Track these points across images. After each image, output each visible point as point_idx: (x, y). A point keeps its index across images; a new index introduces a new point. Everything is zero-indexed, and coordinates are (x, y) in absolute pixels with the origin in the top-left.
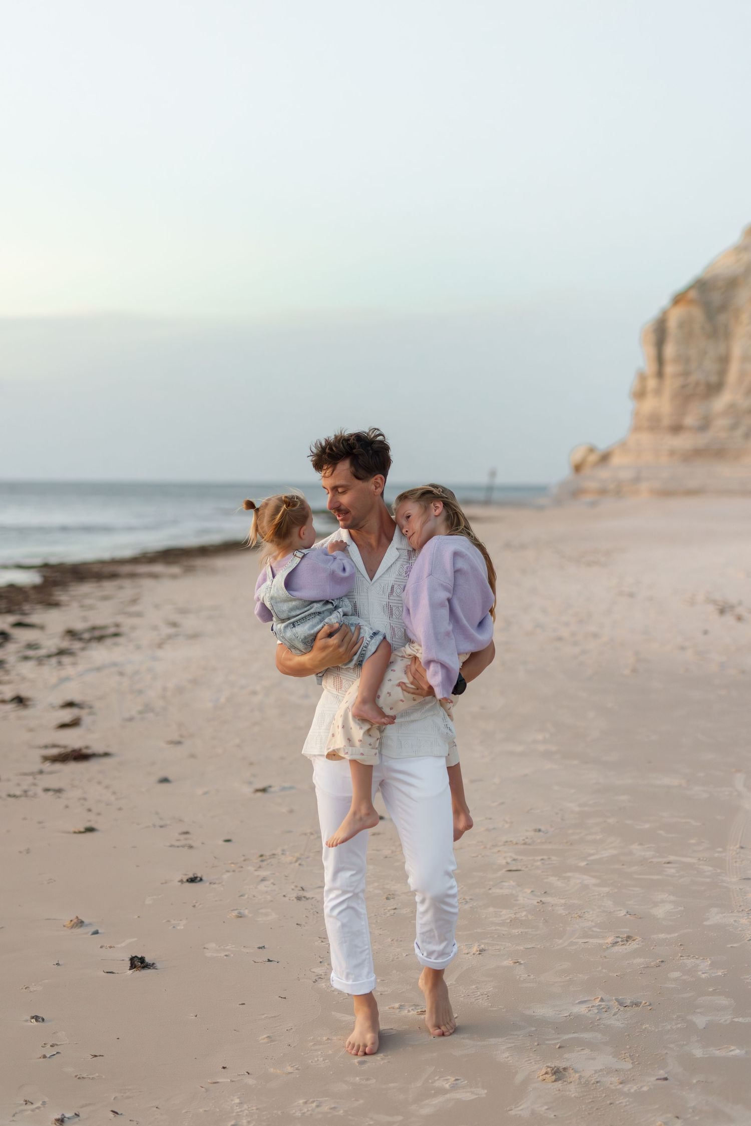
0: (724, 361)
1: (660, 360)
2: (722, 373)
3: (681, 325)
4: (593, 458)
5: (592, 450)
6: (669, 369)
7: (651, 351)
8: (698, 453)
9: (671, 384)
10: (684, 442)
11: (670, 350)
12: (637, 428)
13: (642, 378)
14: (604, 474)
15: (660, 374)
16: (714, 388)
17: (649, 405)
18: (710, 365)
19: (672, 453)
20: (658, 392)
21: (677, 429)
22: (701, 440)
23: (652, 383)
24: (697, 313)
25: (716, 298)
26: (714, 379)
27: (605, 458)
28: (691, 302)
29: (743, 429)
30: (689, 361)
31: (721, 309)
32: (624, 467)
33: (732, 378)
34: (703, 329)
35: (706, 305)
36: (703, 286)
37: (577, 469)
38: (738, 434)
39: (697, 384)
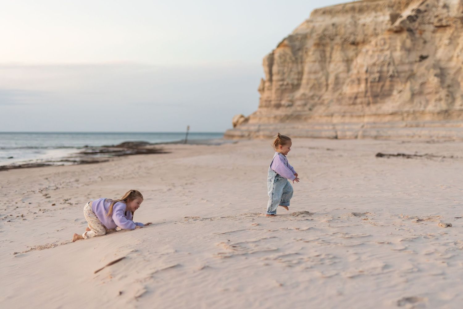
0: (301, 73)
1: (271, 73)
2: (300, 79)
3: (280, 57)
4: (242, 119)
5: (242, 116)
6: (275, 78)
7: (267, 69)
8: (288, 117)
9: (276, 85)
10: (281, 112)
11: (275, 69)
12: (261, 107)
13: (263, 82)
14: (244, 128)
15: (271, 80)
16: (296, 86)
17: (266, 94)
18: (294, 76)
19: (275, 117)
20: (270, 89)
21: (278, 106)
22: (290, 111)
23: (267, 84)
24: (288, 51)
25: (297, 43)
26: (296, 82)
27: (247, 120)
28: (286, 46)
29: (309, 106)
30: (284, 74)
31: (299, 49)
32: (254, 125)
33: (304, 81)
34: (290, 58)
35: (292, 48)
36: (291, 38)
37: (235, 125)
38: (306, 108)
39: (288, 84)
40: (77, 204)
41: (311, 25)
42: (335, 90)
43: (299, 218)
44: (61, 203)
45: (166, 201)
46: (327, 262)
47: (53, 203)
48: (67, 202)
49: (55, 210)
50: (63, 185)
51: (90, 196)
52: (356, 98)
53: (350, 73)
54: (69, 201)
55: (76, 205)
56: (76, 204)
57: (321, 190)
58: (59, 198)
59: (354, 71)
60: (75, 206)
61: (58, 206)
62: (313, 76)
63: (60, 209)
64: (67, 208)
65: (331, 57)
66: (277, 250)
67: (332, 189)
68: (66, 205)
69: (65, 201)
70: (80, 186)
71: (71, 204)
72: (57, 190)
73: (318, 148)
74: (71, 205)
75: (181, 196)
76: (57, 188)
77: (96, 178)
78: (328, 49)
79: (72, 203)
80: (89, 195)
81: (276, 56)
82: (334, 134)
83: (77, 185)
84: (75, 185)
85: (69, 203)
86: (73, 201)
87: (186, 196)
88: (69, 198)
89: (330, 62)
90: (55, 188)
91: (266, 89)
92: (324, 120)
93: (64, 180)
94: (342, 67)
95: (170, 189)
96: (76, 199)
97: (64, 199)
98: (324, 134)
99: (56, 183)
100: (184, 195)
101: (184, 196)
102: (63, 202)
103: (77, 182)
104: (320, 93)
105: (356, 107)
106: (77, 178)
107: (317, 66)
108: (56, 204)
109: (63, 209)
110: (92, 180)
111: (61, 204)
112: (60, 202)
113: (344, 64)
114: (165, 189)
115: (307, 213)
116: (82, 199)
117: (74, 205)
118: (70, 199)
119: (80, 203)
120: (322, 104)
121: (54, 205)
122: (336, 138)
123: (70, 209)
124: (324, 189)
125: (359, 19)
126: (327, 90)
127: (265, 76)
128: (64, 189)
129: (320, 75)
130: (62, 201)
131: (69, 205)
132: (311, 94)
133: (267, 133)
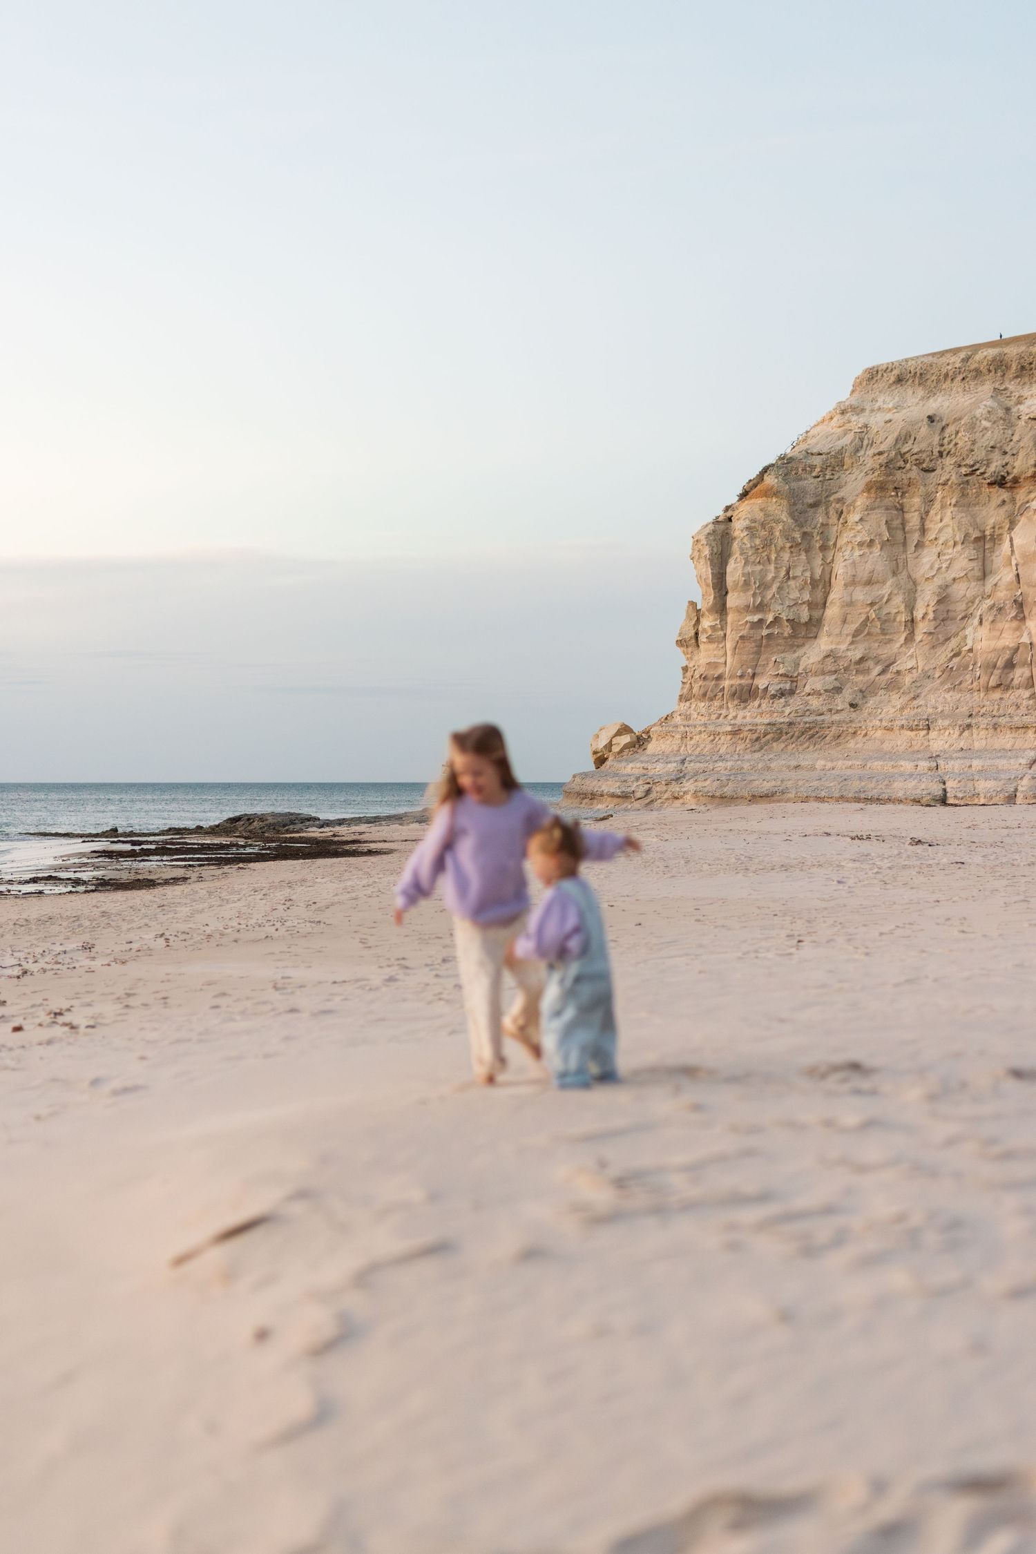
0: (822, 584)
1: (720, 585)
2: (820, 605)
3: (752, 531)
4: (625, 739)
5: (625, 730)
6: (733, 600)
7: (707, 572)
8: (779, 733)
9: (737, 624)
10: (754, 715)
11: (735, 570)
12: (686, 697)
13: (696, 614)
14: (631, 768)
15: (721, 608)
16: (807, 629)
17: (706, 655)
18: (798, 593)
20: (717, 638)
21: (746, 695)
22: (784, 711)
23: (709, 621)
24: (778, 509)
25: (810, 483)
26: (805, 614)
27: (640, 742)
28: (770, 493)
29: (848, 694)
30: (764, 586)
31: (815, 505)
32: (664, 758)
33: (832, 612)
34: (787, 536)
35: (794, 498)
36: (786, 465)
37: (600, 761)
38: (841, 702)
39: (777, 620)
40: (93, 1027)
41: (857, 422)
42: (938, 638)
43: (832, 1082)
44: (40, 1025)
45: (383, 1020)
46: (932, 1238)
47: (16, 1024)
48: (60, 1019)
49: (23, 1047)
50: (42, 964)
51: (132, 1001)
52: (1010, 665)
53: (991, 581)
54: (67, 1018)
55: (90, 1030)
56: (88, 1027)
57: (897, 985)
58: (33, 1006)
59: (1005, 576)
60: (86, 1034)
61: (32, 1034)
62: (860, 595)
63: (40, 1044)
64: (61, 1040)
65: (923, 530)
66: (763, 1197)
67: (935, 980)
68: (58, 1031)
69: (52, 1015)
70: (97, 964)
71: (73, 1027)
72: (26, 979)
73: (881, 839)
74: (73, 1031)
75: (429, 1003)
76: (25, 972)
77: (149, 936)
78: (914, 502)
79: (75, 1023)
80: (129, 995)
81: (738, 527)
82: (937, 790)
83: (87, 962)
84: (83, 960)
85: (65, 1024)
86: (79, 1017)
87: (448, 1001)
88: (65, 1005)
89: (919, 545)
90: (17, 971)
91: (702, 638)
92: (901, 740)
93: (46, 946)
94: (962, 561)
95: (391, 979)
96: (90, 1011)
97: (48, 1009)
98: (900, 788)
99: (22, 955)
100: (440, 999)
101: (442, 1003)
102: (48, 1019)
103: (87, 953)
104: (886, 652)
105: (1011, 696)
106: (86, 937)
107: (876, 559)
108: (25, 1027)
109: (49, 1042)
110: (135, 946)
111: (40, 1027)
112: (37, 1021)
113: (970, 552)
114: (376, 976)
115: (855, 1067)
116: (109, 1009)
117: (82, 1029)
118: (68, 1010)
119: (100, 1024)
120: (893, 686)
121: (18, 1029)
122: (943, 801)
123: (70, 1044)
124: (908, 981)
125: (1020, 401)
126: (910, 639)
127: (702, 596)
128: (50, 974)
129: (886, 590)
130: (44, 1018)
131: (67, 1029)
132: (857, 654)
133: (709, 785)
